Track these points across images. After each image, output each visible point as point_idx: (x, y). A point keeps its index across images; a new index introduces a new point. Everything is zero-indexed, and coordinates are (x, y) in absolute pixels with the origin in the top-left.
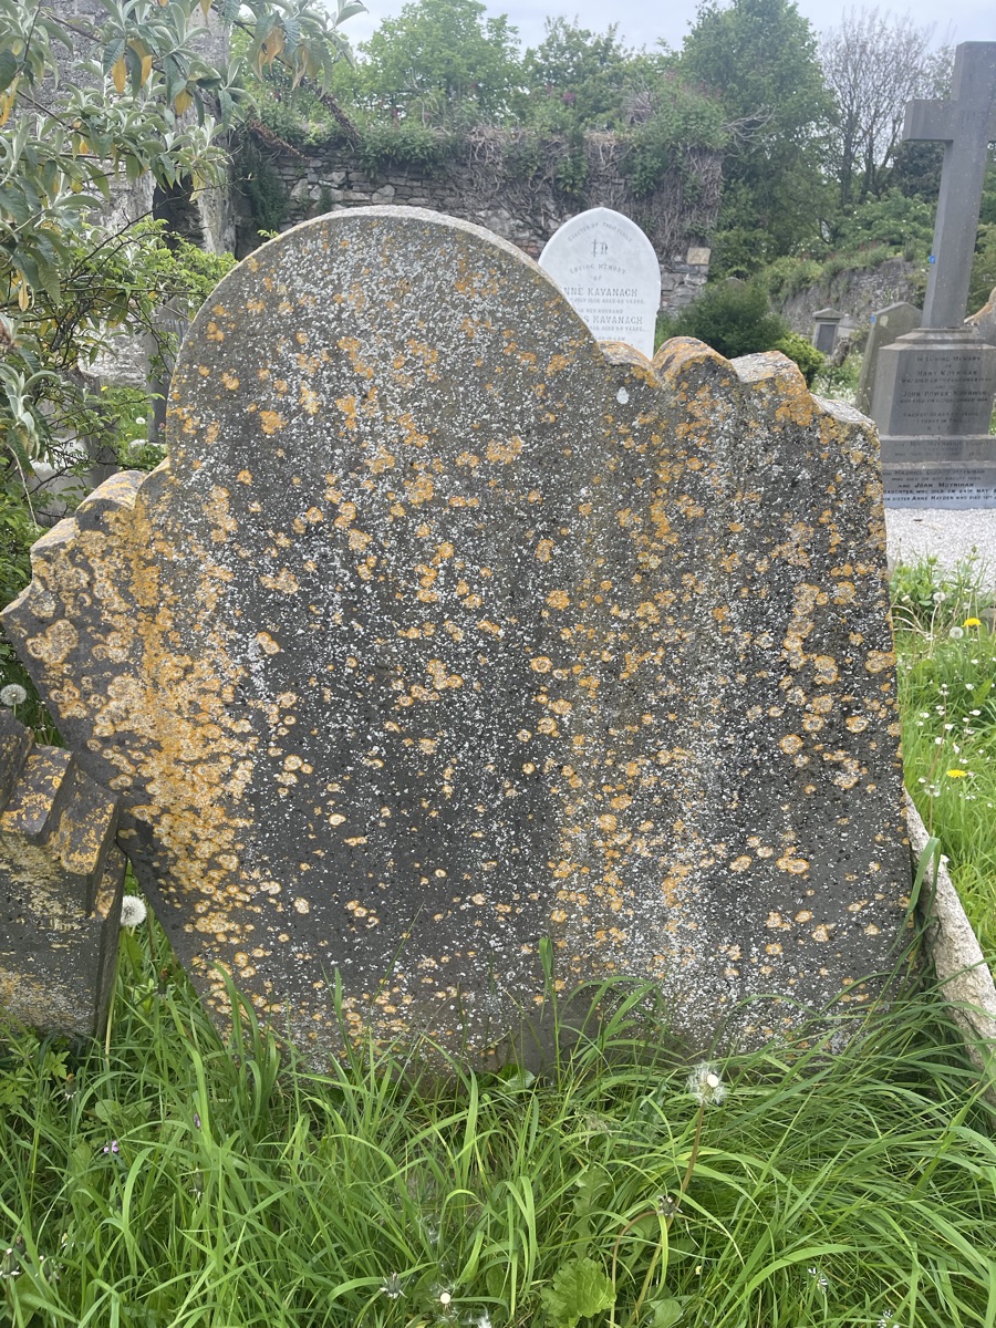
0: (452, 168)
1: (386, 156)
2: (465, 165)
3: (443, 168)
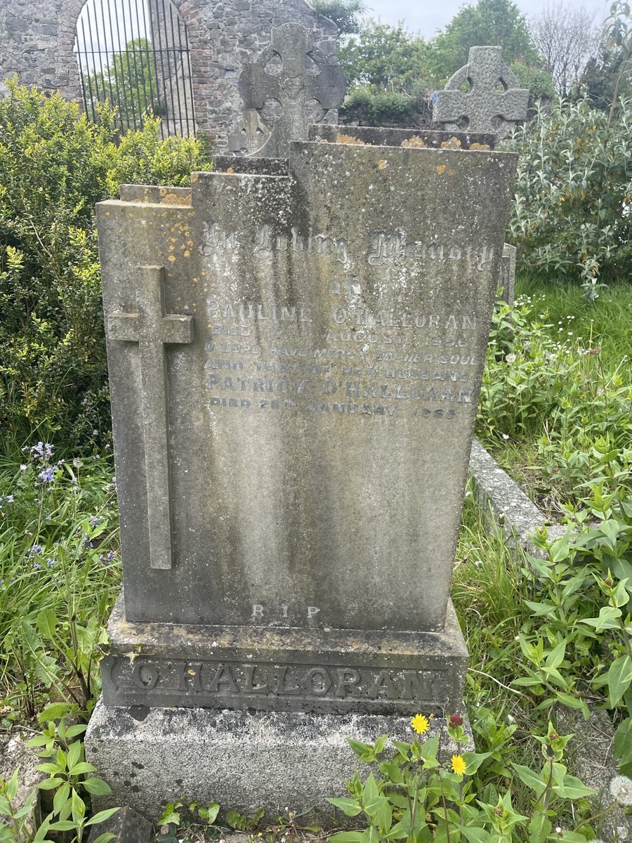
0: (416, 115)
1: (382, 112)
2: (421, 113)
3: (410, 115)
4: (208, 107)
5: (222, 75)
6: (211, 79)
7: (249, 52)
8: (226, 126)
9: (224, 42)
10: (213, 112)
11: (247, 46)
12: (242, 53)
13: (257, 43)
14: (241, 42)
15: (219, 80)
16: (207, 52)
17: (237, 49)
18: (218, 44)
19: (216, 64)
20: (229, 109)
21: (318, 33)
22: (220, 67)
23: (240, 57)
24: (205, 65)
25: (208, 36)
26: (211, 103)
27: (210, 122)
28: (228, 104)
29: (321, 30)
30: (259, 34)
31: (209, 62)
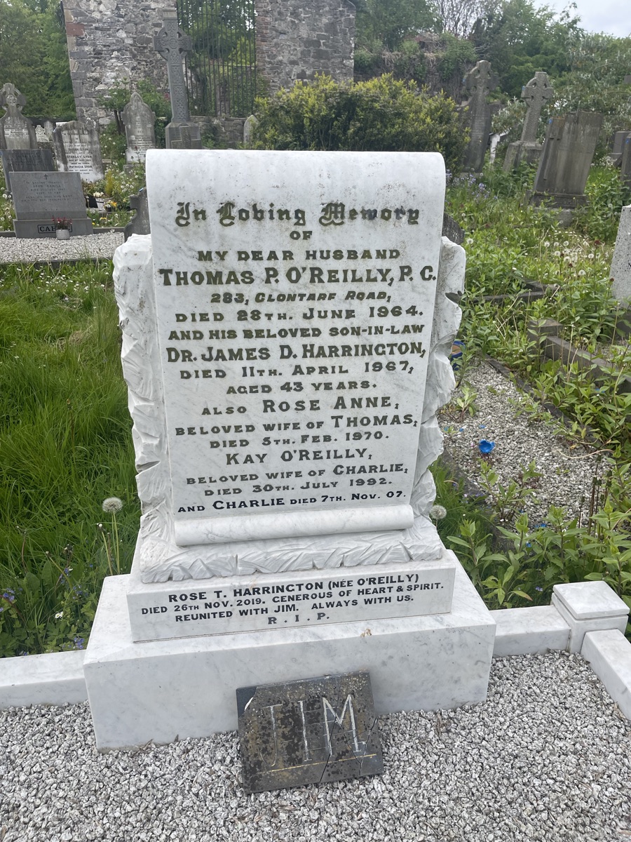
4: (267, 59)
5: (277, 37)
6: (270, 39)
7: (297, 22)
8: (279, 74)
9: (280, 13)
10: (270, 63)
11: (295, 18)
12: (292, 22)
13: (302, 15)
14: (292, 14)
15: (275, 40)
16: (268, 19)
17: (289, 19)
18: (276, 14)
19: (274, 29)
20: (281, 61)
21: (343, 11)
22: (277, 31)
23: (290, 24)
24: (266, 28)
25: (269, 8)
26: (268, 56)
27: (267, 70)
28: (280, 58)
29: (345, 9)
30: (304, 9)
31: (269, 27)
